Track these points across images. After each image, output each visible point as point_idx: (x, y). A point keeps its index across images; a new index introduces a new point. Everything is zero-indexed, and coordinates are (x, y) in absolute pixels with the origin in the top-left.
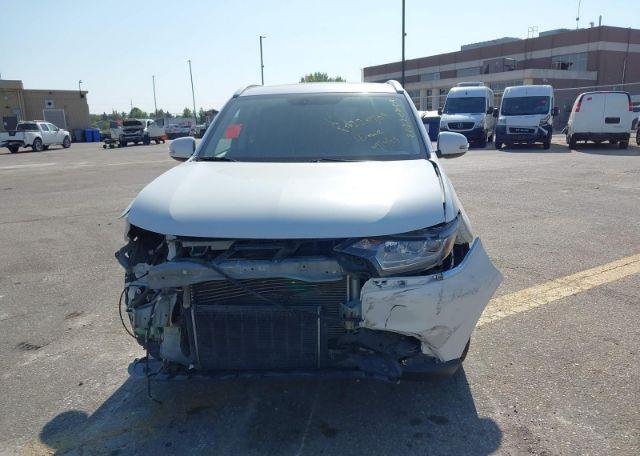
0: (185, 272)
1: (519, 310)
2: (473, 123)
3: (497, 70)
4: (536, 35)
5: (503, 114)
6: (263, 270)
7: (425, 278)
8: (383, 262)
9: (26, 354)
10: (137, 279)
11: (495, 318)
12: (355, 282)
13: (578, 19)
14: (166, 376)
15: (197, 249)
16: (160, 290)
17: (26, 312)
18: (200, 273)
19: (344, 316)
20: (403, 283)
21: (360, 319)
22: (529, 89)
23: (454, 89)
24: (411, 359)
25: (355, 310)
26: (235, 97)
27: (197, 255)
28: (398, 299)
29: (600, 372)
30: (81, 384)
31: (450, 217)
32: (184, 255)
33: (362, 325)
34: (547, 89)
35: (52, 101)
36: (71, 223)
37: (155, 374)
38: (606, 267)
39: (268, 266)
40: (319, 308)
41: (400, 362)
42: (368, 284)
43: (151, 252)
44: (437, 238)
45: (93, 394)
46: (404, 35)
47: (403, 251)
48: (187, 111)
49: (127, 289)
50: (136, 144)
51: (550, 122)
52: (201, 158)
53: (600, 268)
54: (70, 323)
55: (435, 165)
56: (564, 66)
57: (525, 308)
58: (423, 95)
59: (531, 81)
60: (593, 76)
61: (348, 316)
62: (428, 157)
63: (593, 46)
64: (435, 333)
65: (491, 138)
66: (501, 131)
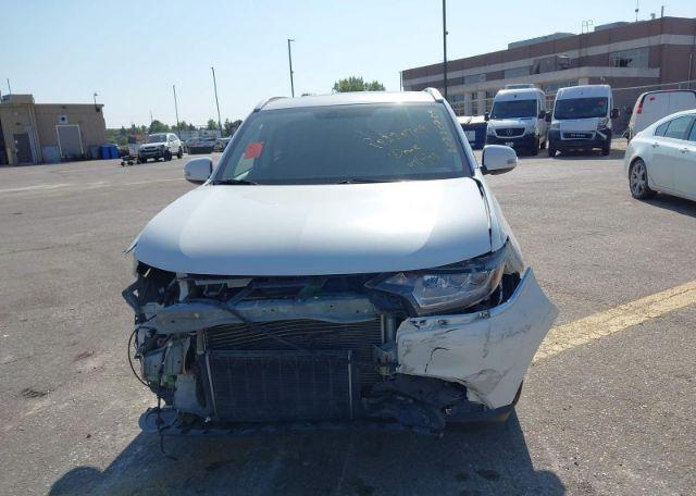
0: (197, 315)
1: (579, 342)
2: (524, 129)
3: (548, 70)
4: (592, 30)
5: (556, 118)
6: (285, 310)
7: (471, 316)
8: (421, 299)
9: (30, 402)
10: (146, 320)
11: (551, 353)
12: (390, 322)
13: (637, 11)
14: (180, 430)
15: (212, 288)
16: (172, 334)
17: (31, 353)
18: (214, 316)
19: (379, 360)
20: (445, 323)
21: (396, 364)
22: (584, 89)
23: (501, 92)
24: (455, 408)
25: (390, 354)
26: (256, 111)
27: (211, 294)
28: (438, 342)
29: (672, 414)
30: (89, 436)
31: (497, 246)
32: (197, 294)
33: (399, 370)
34: (605, 90)
35: (65, 116)
36: (85, 250)
37: (168, 427)
38: (676, 290)
39: (291, 306)
40: (350, 352)
41: (443, 410)
42: (404, 324)
43: (162, 290)
44: (483, 269)
45: (103, 447)
46: (445, 33)
47: (444, 286)
48: (211, 123)
49: (137, 331)
50: (157, 161)
51: (609, 125)
52: (218, 182)
53: (669, 292)
54: (79, 366)
55: (479, 184)
56: (623, 63)
57: (584, 340)
58: (467, 100)
59: (587, 80)
60: (655, 73)
61: (383, 360)
62: (471, 174)
63: (655, 40)
64: (482, 378)
65: (543, 145)
66: (554, 137)
